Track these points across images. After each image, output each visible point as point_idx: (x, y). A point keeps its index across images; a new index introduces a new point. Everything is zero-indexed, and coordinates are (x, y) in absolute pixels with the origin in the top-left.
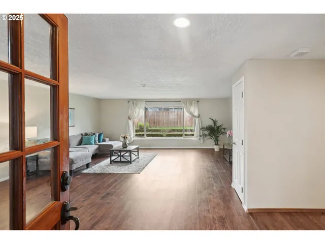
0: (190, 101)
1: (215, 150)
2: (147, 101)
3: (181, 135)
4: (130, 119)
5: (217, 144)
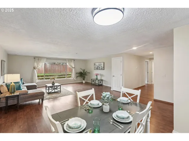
0: (70, 60)
1: (83, 83)
2: (48, 59)
3: (65, 78)
4: (35, 69)
5: (84, 80)
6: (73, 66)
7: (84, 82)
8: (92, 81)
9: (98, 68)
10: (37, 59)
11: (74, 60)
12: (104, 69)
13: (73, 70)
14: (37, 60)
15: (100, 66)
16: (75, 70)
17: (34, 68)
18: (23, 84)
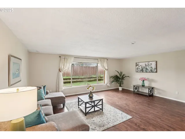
4: (61, 72)
5: (120, 86)
6: (106, 68)
7: (120, 89)
8: (135, 88)
9: (144, 69)
10: (63, 57)
11: (107, 59)
12: (156, 72)
13: (106, 72)
14: (63, 59)
15: (147, 67)
16: (109, 73)
17: (60, 70)
18: (47, 93)
